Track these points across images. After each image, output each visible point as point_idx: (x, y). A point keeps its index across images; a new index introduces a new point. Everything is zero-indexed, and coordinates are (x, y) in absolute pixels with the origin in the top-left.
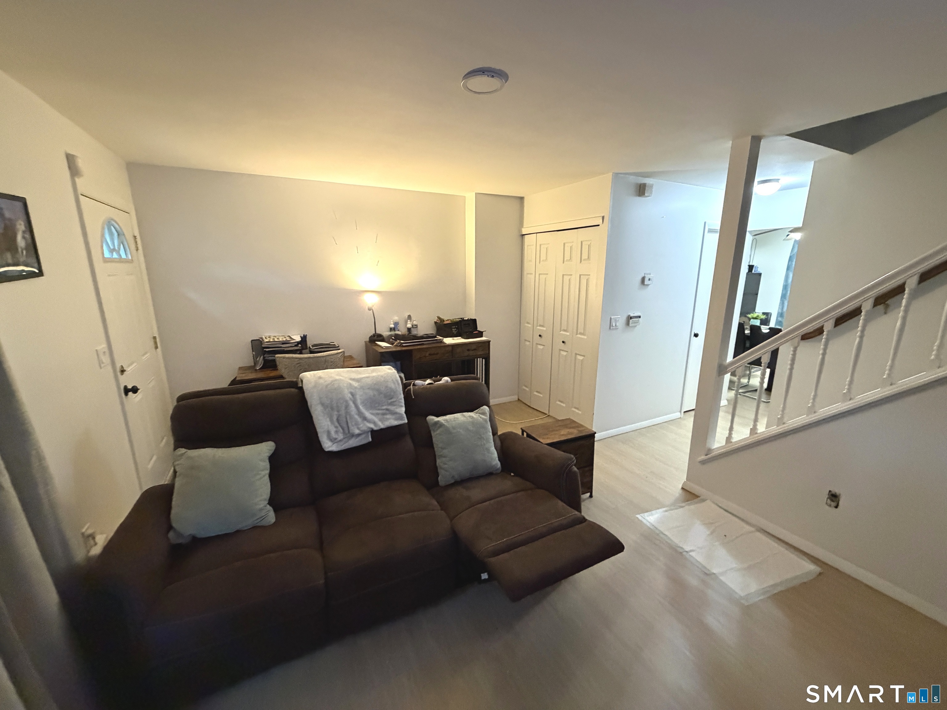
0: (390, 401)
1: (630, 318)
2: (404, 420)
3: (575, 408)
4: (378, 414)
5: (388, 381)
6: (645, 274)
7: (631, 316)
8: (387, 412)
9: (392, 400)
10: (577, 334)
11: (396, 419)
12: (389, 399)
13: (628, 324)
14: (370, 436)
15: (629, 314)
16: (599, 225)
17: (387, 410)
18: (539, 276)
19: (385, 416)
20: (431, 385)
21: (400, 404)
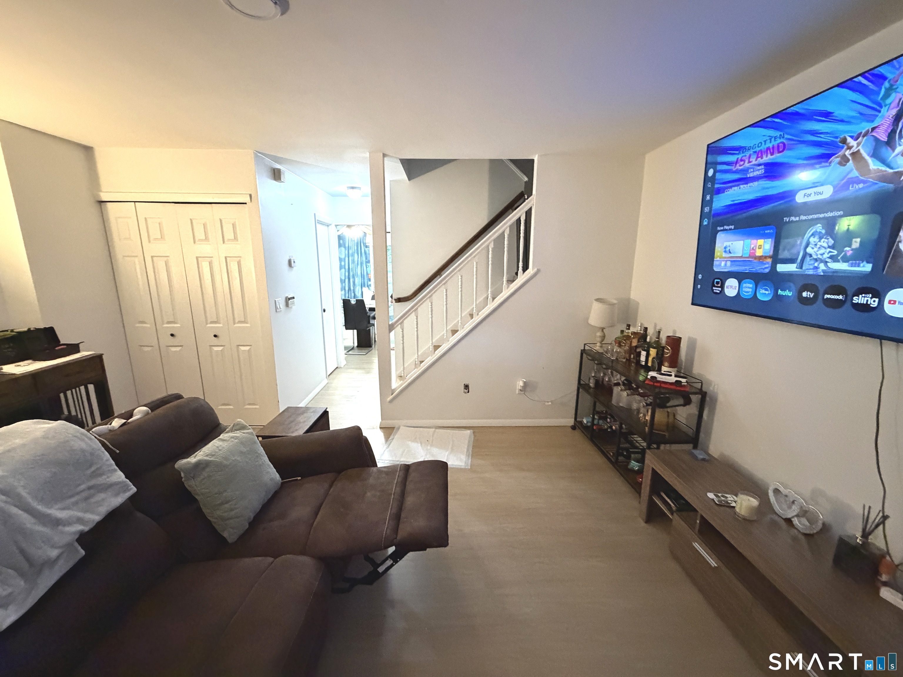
0: (89, 472)
1: (288, 299)
2: (131, 489)
3: (249, 404)
4: (76, 503)
5: (68, 441)
6: (289, 256)
7: (289, 297)
8: (92, 491)
9: (93, 469)
10: (234, 323)
11: (117, 495)
12: (87, 469)
13: (287, 305)
14: (80, 548)
15: (287, 295)
16: (246, 203)
17: (90, 488)
18: (153, 260)
19: (93, 500)
20: (125, 427)
21: (110, 469)
